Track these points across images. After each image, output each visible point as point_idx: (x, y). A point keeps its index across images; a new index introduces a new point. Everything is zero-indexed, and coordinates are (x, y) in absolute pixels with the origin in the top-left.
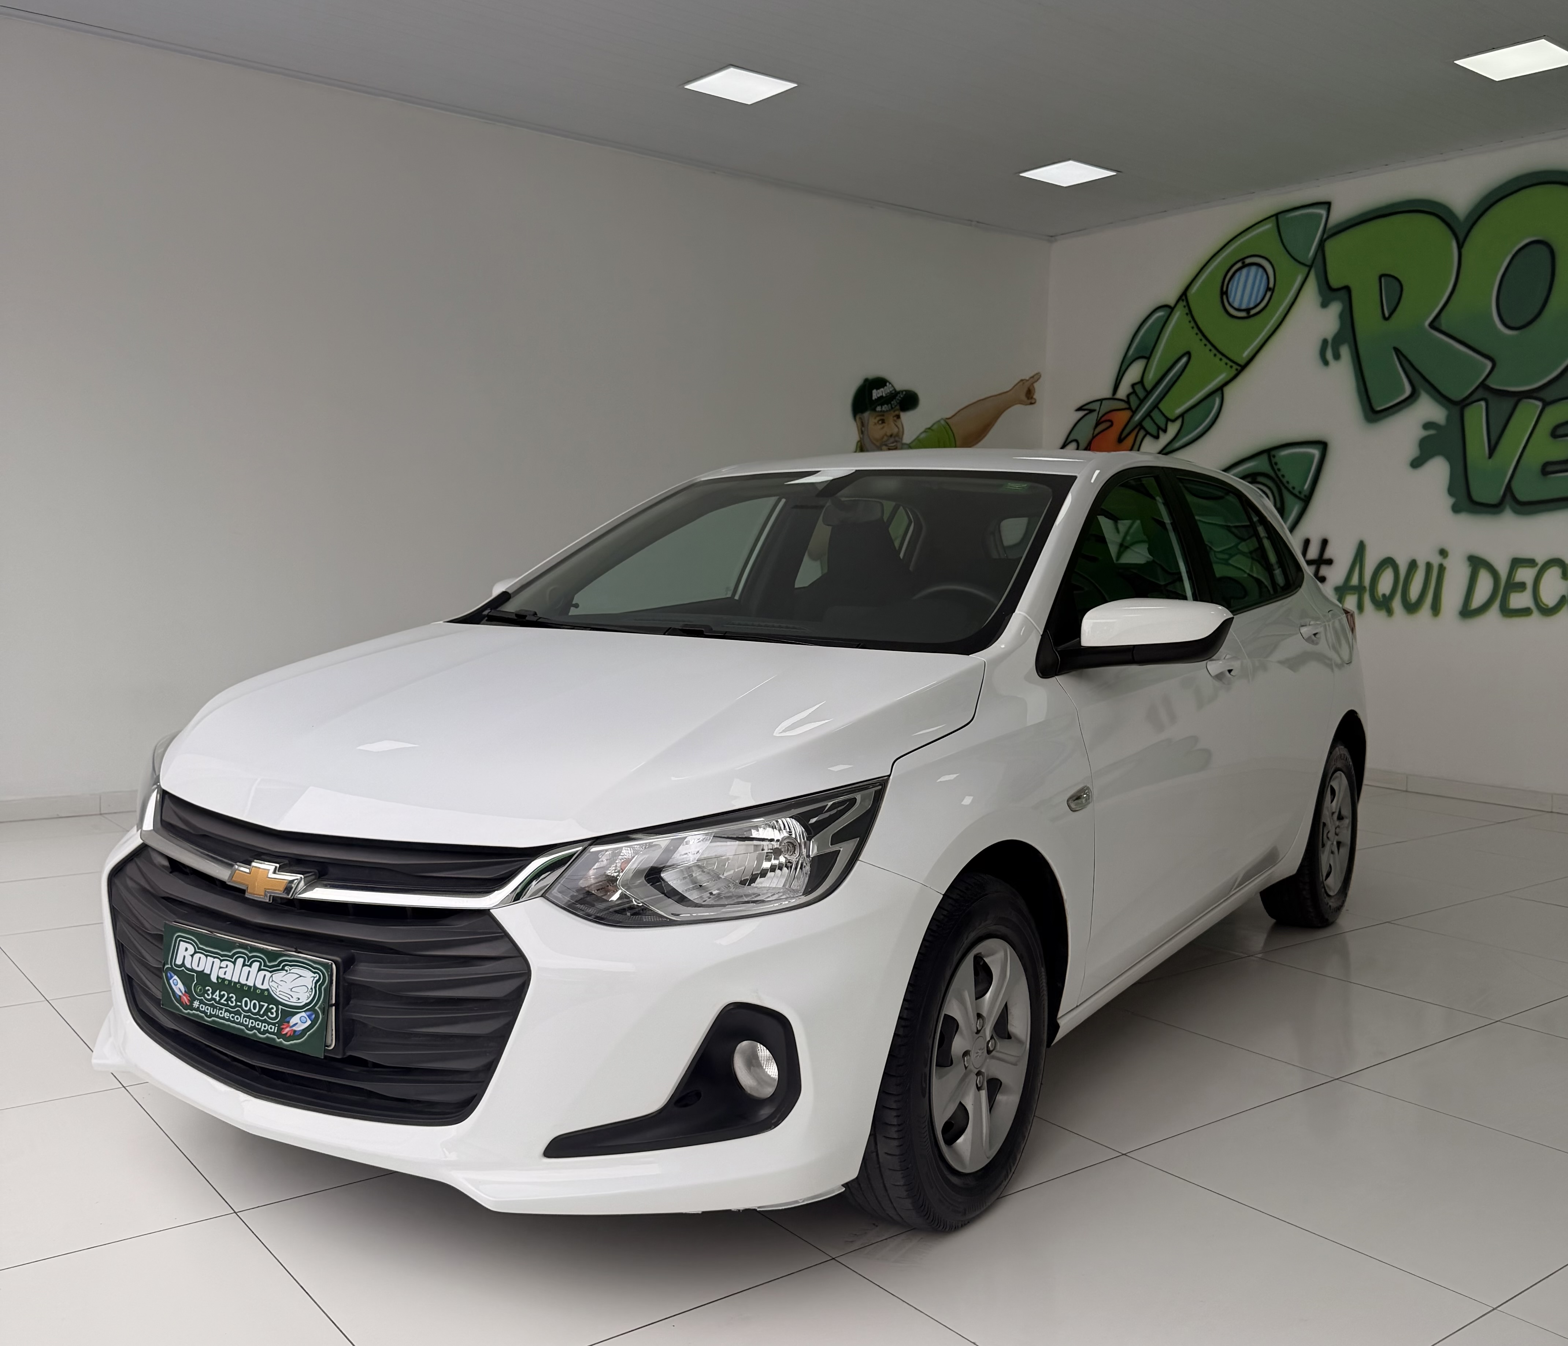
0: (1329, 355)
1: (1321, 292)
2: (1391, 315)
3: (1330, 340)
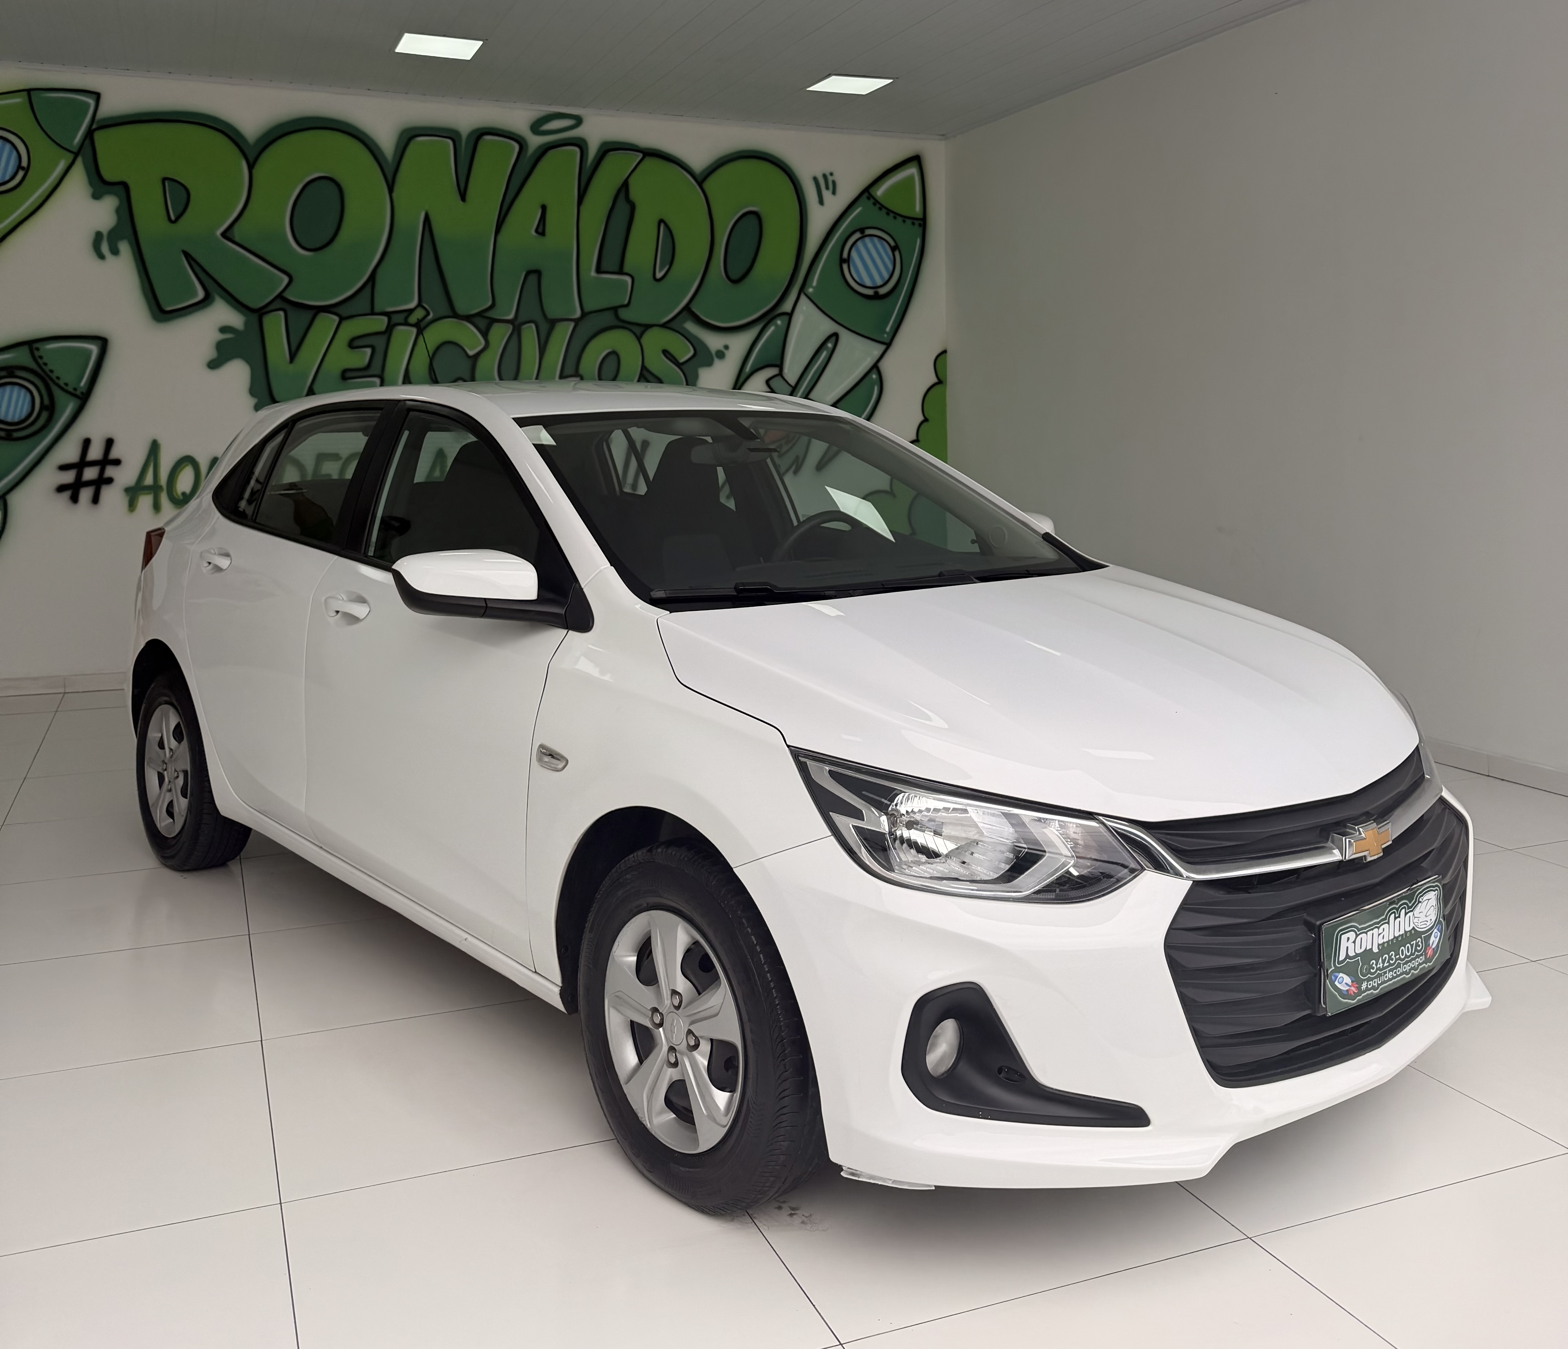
0: (105, 248)
1: (91, 183)
2: (178, 218)
3: (105, 233)
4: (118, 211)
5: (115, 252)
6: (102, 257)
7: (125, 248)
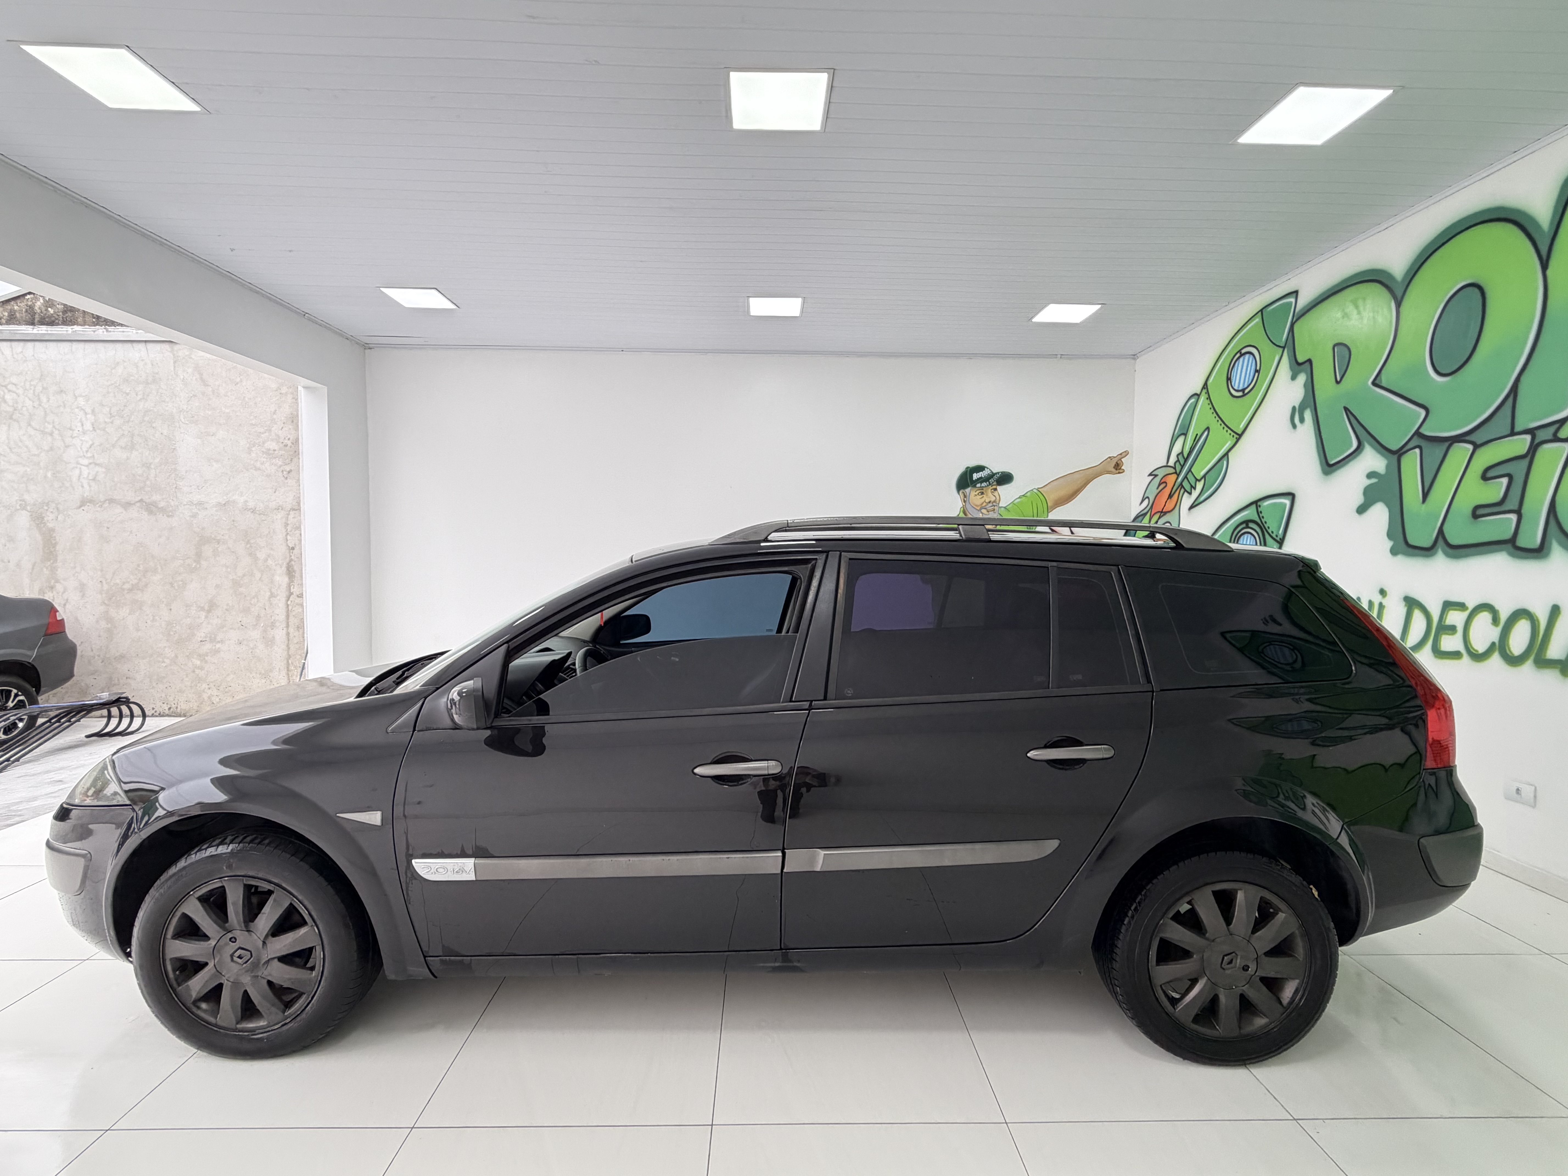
0: (1297, 419)
2: (1342, 378)
3: (1297, 407)
4: (1305, 385)
5: (1302, 420)
6: (1294, 426)
7: (1308, 415)
